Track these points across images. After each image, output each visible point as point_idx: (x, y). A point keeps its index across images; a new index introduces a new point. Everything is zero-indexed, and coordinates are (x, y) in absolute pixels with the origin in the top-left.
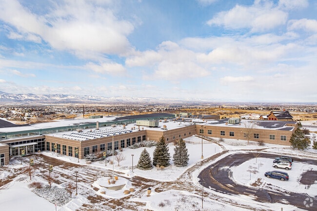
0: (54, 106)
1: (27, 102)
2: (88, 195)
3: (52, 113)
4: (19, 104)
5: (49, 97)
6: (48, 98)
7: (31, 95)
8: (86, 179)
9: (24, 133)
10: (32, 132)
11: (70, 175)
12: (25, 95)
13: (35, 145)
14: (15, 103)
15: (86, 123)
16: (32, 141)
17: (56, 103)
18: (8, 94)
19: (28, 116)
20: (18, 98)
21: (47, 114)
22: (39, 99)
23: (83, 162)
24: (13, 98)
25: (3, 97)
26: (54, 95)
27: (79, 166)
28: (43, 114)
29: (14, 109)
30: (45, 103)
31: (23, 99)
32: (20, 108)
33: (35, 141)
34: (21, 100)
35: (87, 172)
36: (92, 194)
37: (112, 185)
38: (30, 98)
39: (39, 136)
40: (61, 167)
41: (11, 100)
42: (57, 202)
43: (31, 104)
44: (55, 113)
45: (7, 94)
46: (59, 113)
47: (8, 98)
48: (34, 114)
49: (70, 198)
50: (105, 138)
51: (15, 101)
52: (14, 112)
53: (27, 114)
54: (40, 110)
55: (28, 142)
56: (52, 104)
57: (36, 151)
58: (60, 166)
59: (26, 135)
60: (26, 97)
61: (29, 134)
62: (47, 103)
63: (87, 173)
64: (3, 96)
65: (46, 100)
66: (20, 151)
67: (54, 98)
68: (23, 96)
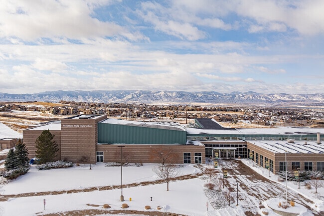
0: (313, 108)
1: (280, 103)
2: (248, 210)
3: (305, 118)
4: (270, 105)
5: (307, 97)
6: (305, 99)
7: (283, 95)
8: (261, 195)
9: (227, 137)
10: (234, 137)
11: (249, 186)
12: (277, 94)
13: (236, 150)
14: (266, 104)
15: (305, 133)
16: (232, 146)
17: (316, 105)
18: (259, 94)
19: (274, 120)
20: (269, 99)
21: (299, 119)
22: (294, 99)
23: (274, 178)
24: (264, 99)
25: (253, 98)
26: (314, 95)
27: (268, 180)
28: (294, 119)
29: (261, 112)
30: (301, 105)
31: (274, 100)
32: (267, 110)
33: (236, 146)
34: (272, 102)
35: (269, 188)
36: (253, 211)
37: (281, 209)
38: (283, 98)
39: (241, 141)
40: (247, 178)
41: (261, 101)
42: (215, 205)
43: (284, 106)
44: (310, 119)
45: (257, 94)
46: (316, 118)
47: (259, 98)
48: (282, 119)
49: (227, 206)
50: (315, 154)
51: (267, 102)
52: (260, 115)
53: (273, 118)
54: (290, 114)
55: (229, 146)
56: (311, 107)
57: (237, 156)
58: (248, 176)
59: (229, 139)
60: (279, 98)
61: (231, 138)
62: (304, 105)
63: (269, 190)
64: (254, 96)
65: (303, 101)
66: (214, 153)
67: (314, 99)
68: (275, 96)
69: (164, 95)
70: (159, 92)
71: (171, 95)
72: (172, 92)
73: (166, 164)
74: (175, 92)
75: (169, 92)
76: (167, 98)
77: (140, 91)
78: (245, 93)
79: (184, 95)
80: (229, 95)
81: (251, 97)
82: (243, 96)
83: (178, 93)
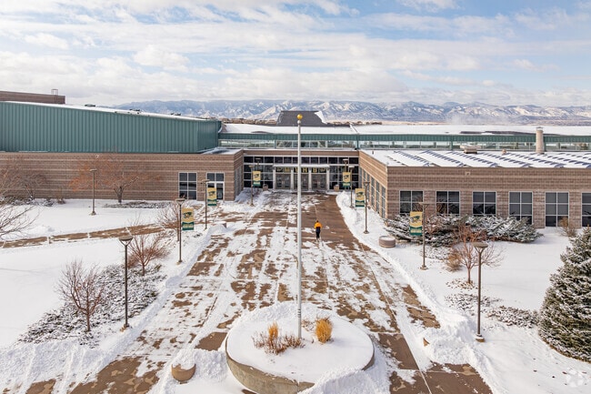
5: (571, 112)
12: (521, 107)
26: (583, 109)
30: (560, 124)
67: (582, 114)
68: (517, 109)
69: (330, 108)
70: (321, 103)
71: (340, 107)
72: (343, 103)
73: (124, 202)
74: (349, 102)
75: (337, 102)
76: (334, 112)
77: (290, 101)
78: (465, 105)
79: (363, 108)
80: (438, 108)
81: (476, 112)
82: (463, 110)
83: (352, 104)
